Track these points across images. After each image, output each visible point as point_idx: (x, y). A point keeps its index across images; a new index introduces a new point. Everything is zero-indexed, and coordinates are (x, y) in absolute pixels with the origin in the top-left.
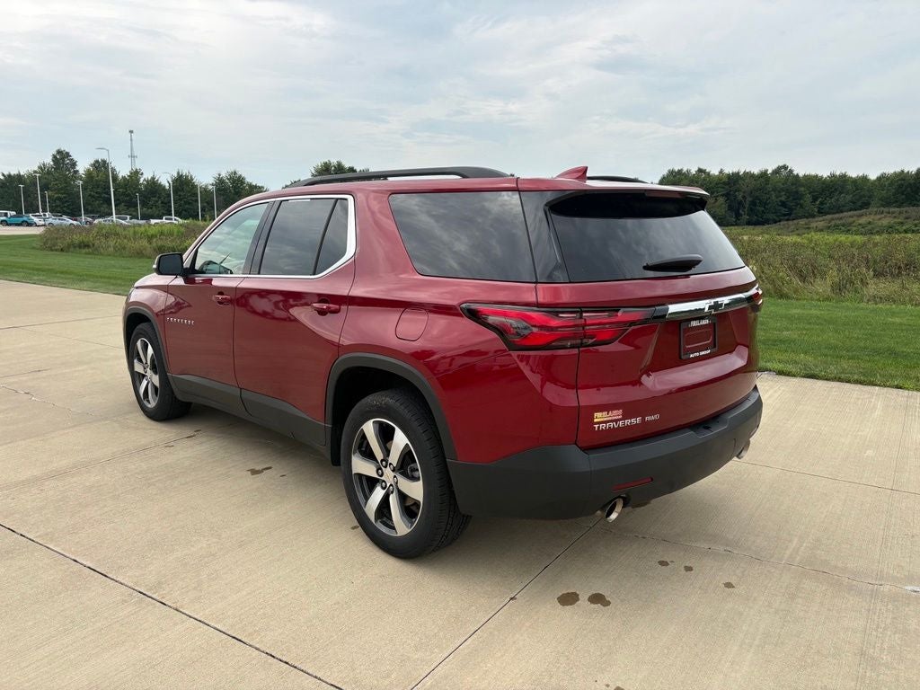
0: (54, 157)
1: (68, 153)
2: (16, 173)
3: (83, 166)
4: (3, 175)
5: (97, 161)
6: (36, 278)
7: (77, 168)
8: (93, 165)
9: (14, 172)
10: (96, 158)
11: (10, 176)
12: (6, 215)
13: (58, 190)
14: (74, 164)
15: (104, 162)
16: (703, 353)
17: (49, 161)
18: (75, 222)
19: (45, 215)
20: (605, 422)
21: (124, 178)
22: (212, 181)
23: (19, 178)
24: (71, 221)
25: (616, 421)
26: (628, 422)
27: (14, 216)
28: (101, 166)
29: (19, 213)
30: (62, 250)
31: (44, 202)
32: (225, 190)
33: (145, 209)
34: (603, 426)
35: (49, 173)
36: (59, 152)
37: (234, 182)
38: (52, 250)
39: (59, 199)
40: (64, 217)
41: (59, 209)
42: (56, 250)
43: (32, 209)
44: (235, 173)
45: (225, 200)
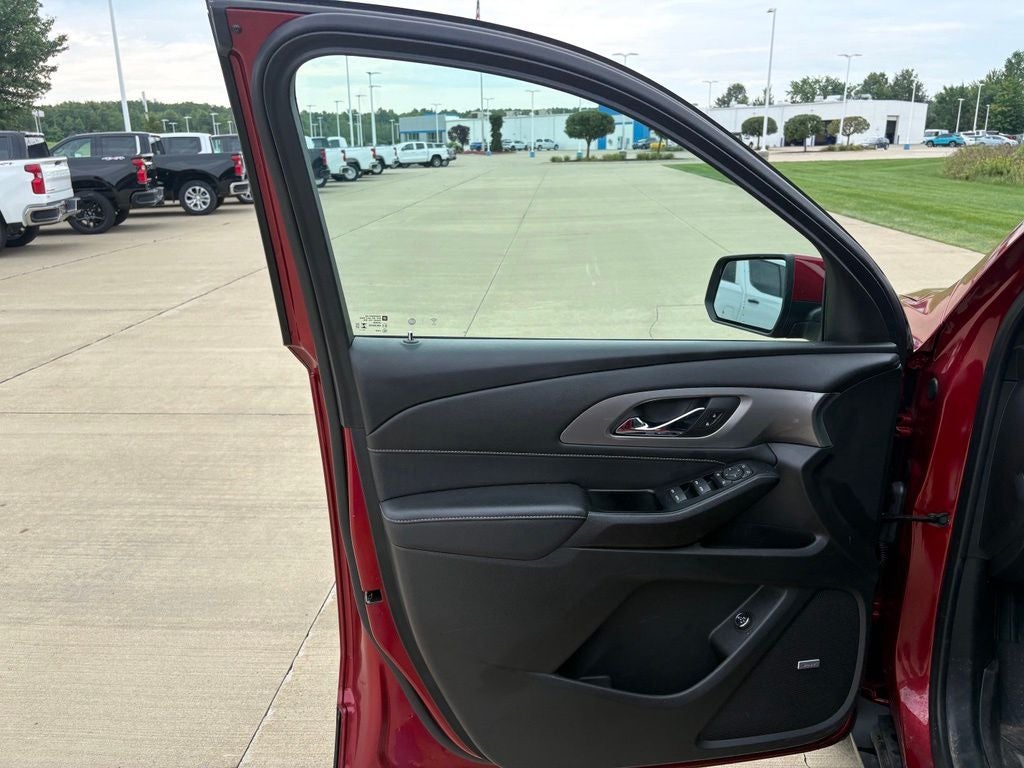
0: (1009, 61)
2: (960, 85)
4: (945, 88)
6: (897, 219)
9: (957, 84)
11: (952, 89)
12: (937, 134)
13: (1003, 102)
17: (1001, 67)
18: (1011, 141)
19: (978, 133)
23: (962, 91)
24: (1007, 140)
27: (944, 135)
29: (952, 131)
30: (967, 178)
31: (982, 118)
35: (998, 81)
36: (1016, 55)
38: (955, 178)
39: (1002, 113)
40: (1002, 135)
41: (999, 125)
42: (960, 178)
43: (966, 126)
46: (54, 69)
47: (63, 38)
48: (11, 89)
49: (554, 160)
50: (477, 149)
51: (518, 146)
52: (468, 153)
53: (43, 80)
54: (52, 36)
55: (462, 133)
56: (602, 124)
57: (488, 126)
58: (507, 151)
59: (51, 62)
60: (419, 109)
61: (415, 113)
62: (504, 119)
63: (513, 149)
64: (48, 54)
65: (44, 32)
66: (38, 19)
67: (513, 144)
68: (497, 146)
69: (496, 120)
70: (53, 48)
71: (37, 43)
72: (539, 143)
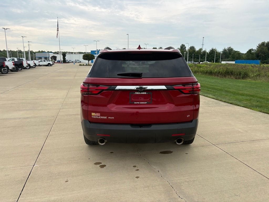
0: (181, 46)
1: (184, 45)
3: (187, 48)
5: (191, 47)
7: (186, 49)
8: (190, 48)
10: (191, 46)
14: (185, 48)
15: (193, 47)
16: (142, 103)
20: (95, 116)
21: (197, 51)
22: (222, 50)
25: (98, 116)
26: (102, 117)
28: (192, 48)
32: (226, 53)
33: (201, 59)
34: (94, 117)
36: (182, 45)
37: (229, 50)
44: (230, 47)
45: (225, 56)
49: (80, 65)
50: (59, 62)
51: (70, 61)
52: (57, 63)
55: (54, 58)
56: (92, 57)
58: (67, 63)
60: (41, 51)
62: (66, 54)
63: (69, 62)
67: (69, 61)
68: (64, 61)
69: (64, 55)
72: (76, 61)
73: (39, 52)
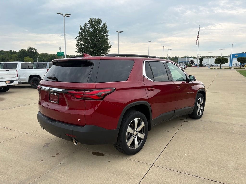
16: (54, 102)
46: (109, 51)
47: (111, 45)
48: (102, 54)
49: (211, 69)
50: (196, 66)
51: (207, 65)
52: (193, 67)
53: (107, 53)
54: (109, 45)
55: (192, 62)
56: (224, 60)
57: (199, 61)
58: (204, 66)
59: (109, 50)
60: (185, 56)
61: (184, 57)
62: (203, 59)
63: (206, 66)
64: (108, 48)
65: (108, 45)
66: (108, 42)
67: (206, 65)
68: (201, 65)
69: (201, 59)
70: (109, 47)
71: (107, 46)
72: (213, 65)
73: (183, 57)
